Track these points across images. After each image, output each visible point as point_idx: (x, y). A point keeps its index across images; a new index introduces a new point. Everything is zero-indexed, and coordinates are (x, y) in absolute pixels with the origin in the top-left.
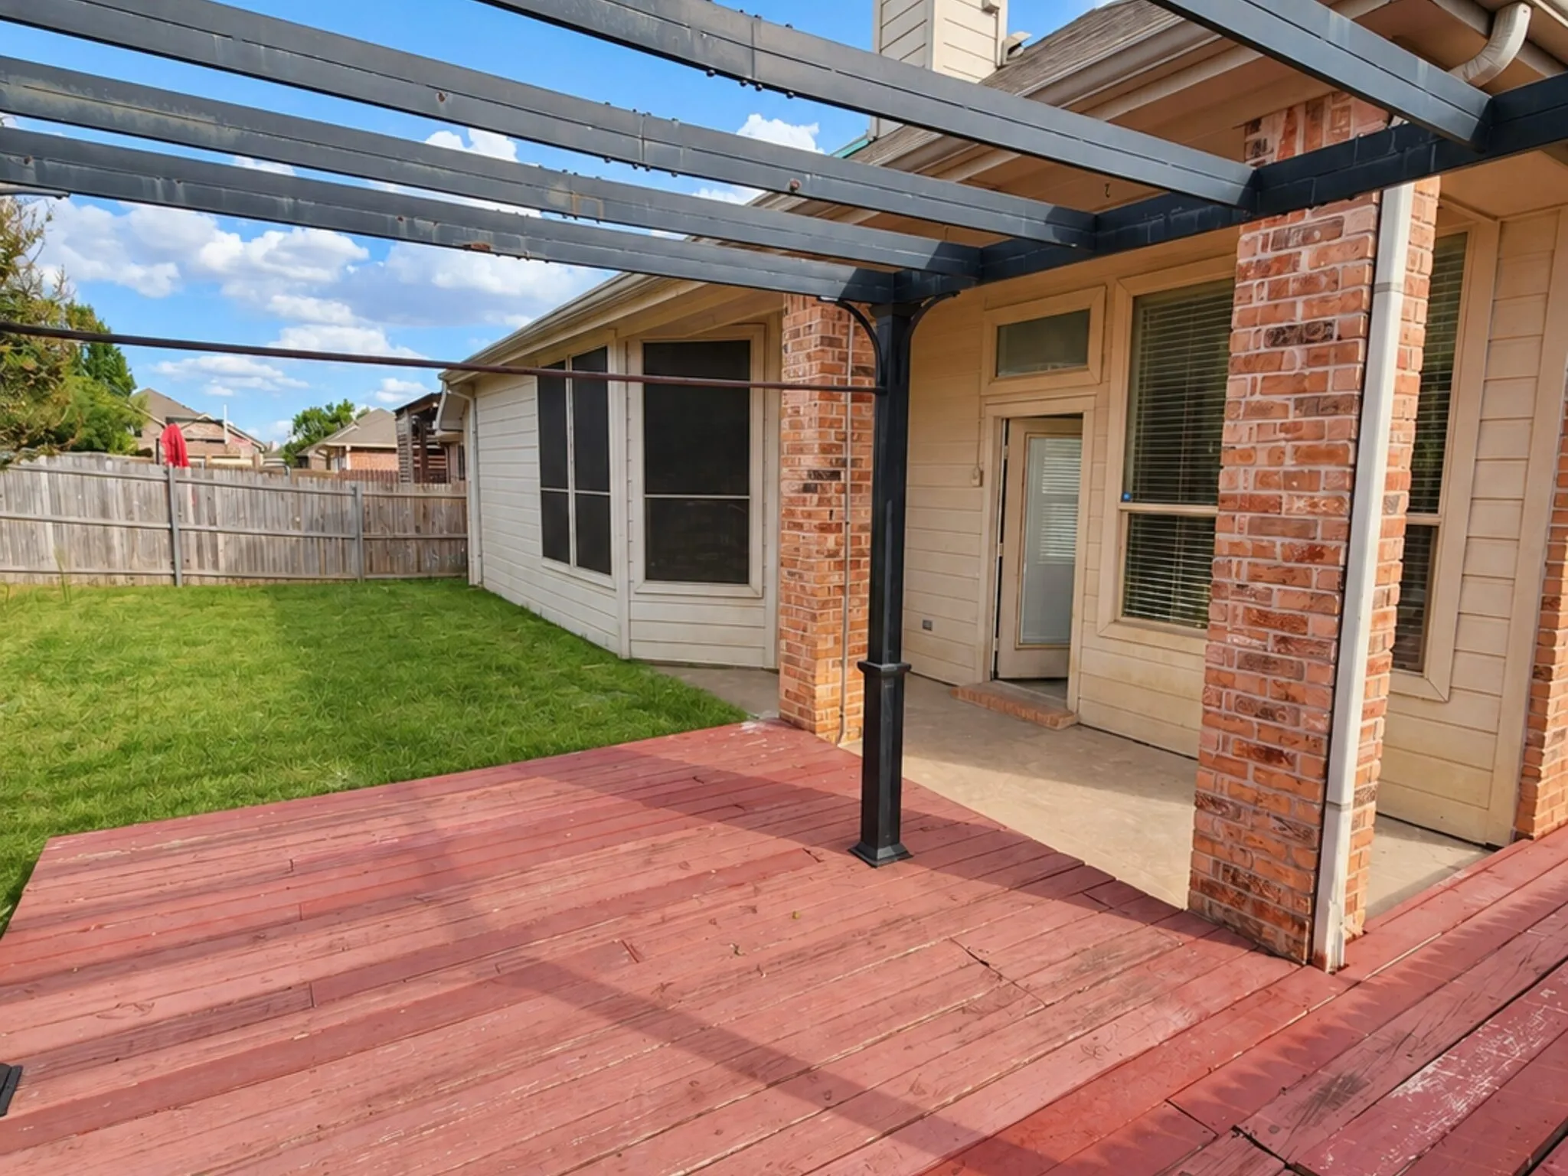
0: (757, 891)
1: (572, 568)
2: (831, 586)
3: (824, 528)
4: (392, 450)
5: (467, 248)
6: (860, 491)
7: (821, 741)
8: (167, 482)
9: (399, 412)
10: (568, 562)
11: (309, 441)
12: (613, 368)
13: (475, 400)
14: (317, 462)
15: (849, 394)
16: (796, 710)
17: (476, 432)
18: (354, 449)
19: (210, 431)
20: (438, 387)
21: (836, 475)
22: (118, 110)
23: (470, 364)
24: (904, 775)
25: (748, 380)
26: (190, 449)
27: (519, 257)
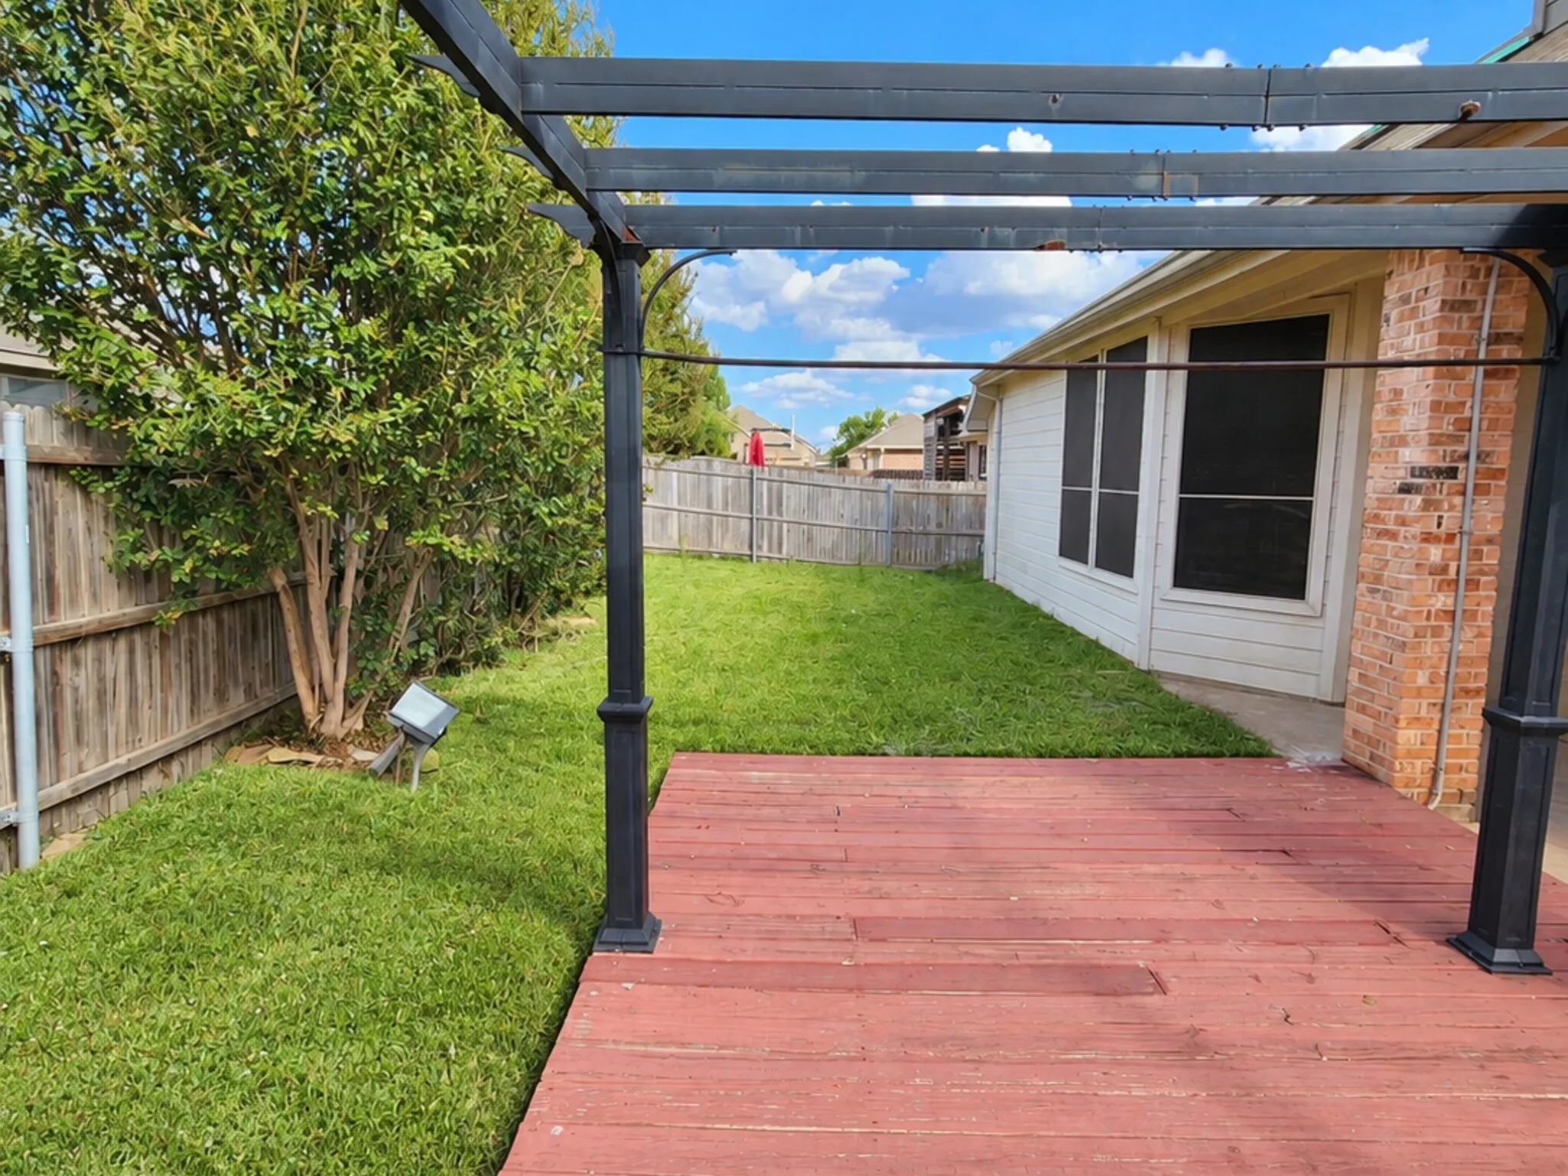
0: (1314, 958)
1: (1090, 570)
2: (1433, 610)
3: (1428, 538)
4: (919, 451)
5: (1041, 248)
6: (1488, 493)
7: (1403, 798)
8: (751, 479)
9: (927, 416)
10: (1086, 562)
11: (851, 444)
12: (1152, 358)
13: (1001, 401)
14: (856, 463)
15: (1481, 369)
16: (1368, 754)
17: (1000, 433)
18: (889, 451)
19: (782, 438)
20: (968, 390)
21: (1452, 473)
22: (784, 175)
23: (1007, 363)
24: (1544, 869)
25: (1324, 359)
26: (767, 454)
27: (1092, 251)
